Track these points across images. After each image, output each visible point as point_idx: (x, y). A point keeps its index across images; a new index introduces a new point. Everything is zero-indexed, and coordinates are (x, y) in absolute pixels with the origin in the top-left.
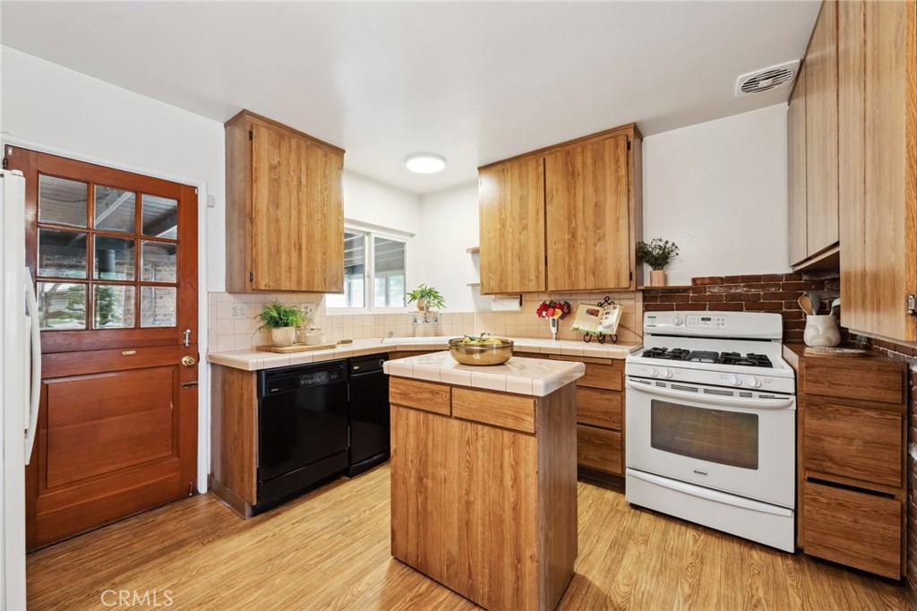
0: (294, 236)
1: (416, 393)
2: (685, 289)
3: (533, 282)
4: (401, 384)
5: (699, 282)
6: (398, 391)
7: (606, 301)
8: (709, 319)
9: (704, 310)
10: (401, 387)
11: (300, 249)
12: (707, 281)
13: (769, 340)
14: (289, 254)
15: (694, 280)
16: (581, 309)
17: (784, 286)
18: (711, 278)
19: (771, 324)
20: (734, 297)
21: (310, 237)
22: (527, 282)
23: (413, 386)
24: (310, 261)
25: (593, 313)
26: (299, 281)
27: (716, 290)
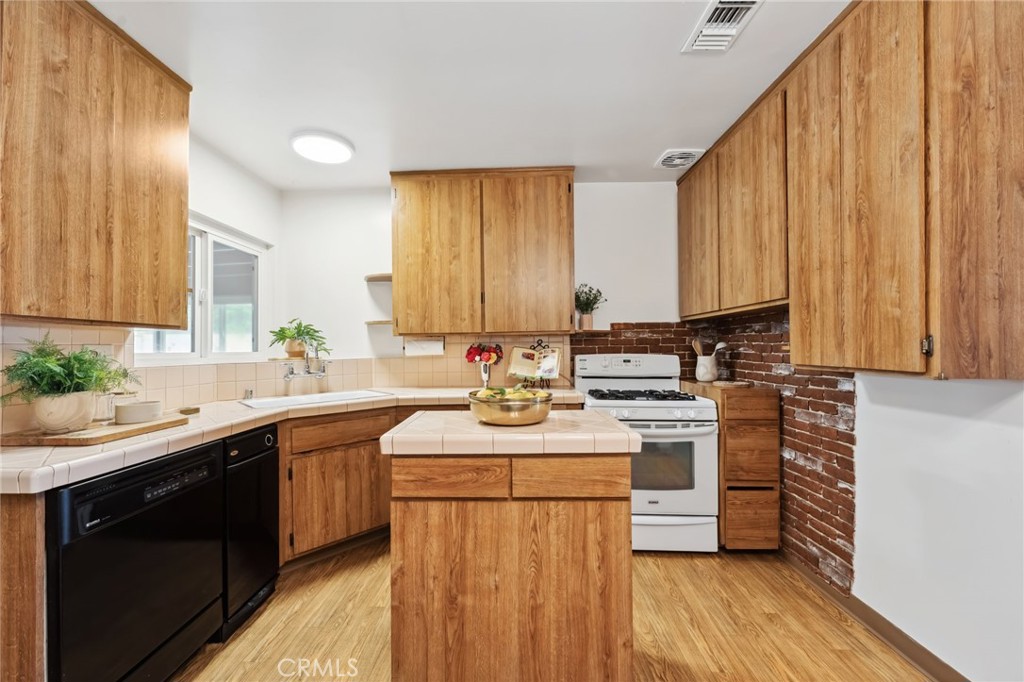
0: (96, 215)
1: (447, 476)
2: (605, 334)
3: (467, 321)
4: (415, 466)
5: (616, 327)
6: (412, 478)
7: (540, 345)
8: (629, 361)
9: (620, 352)
10: (414, 470)
11: (109, 242)
12: (622, 327)
13: (670, 378)
14: (86, 249)
15: (612, 325)
16: (518, 352)
17: (675, 333)
18: (625, 324)
19: (671, 364)
20: (641, 341)
21: (129, 222)
22: (459, 321)
23: (439, 466)
24: (129, 270)
25: (530, 357)
26: (106, 303)
27: (629, 335)
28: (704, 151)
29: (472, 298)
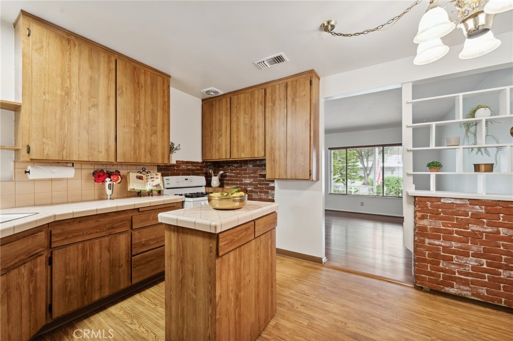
1: (238, 236)
2: (174, 166)
3: (103, 154)
4: (228, 235)
5: (178, 163)
6: (227, 242)
7: (144, 171)
8: (187, 179)
9: (179, 175)
10: (228, 238)
12: (181, 162)
13: (202, 186)
15: (177, 161)
16: (133, 176)
17: (200, 166)
18: (182, 161)
19: (201, 180)
20: (188, 170)
22: (96, 153)
23: (235, 232)
25: (140, 178)
27: (183, 167)
28: (223, 93)
29: (108, 138)
